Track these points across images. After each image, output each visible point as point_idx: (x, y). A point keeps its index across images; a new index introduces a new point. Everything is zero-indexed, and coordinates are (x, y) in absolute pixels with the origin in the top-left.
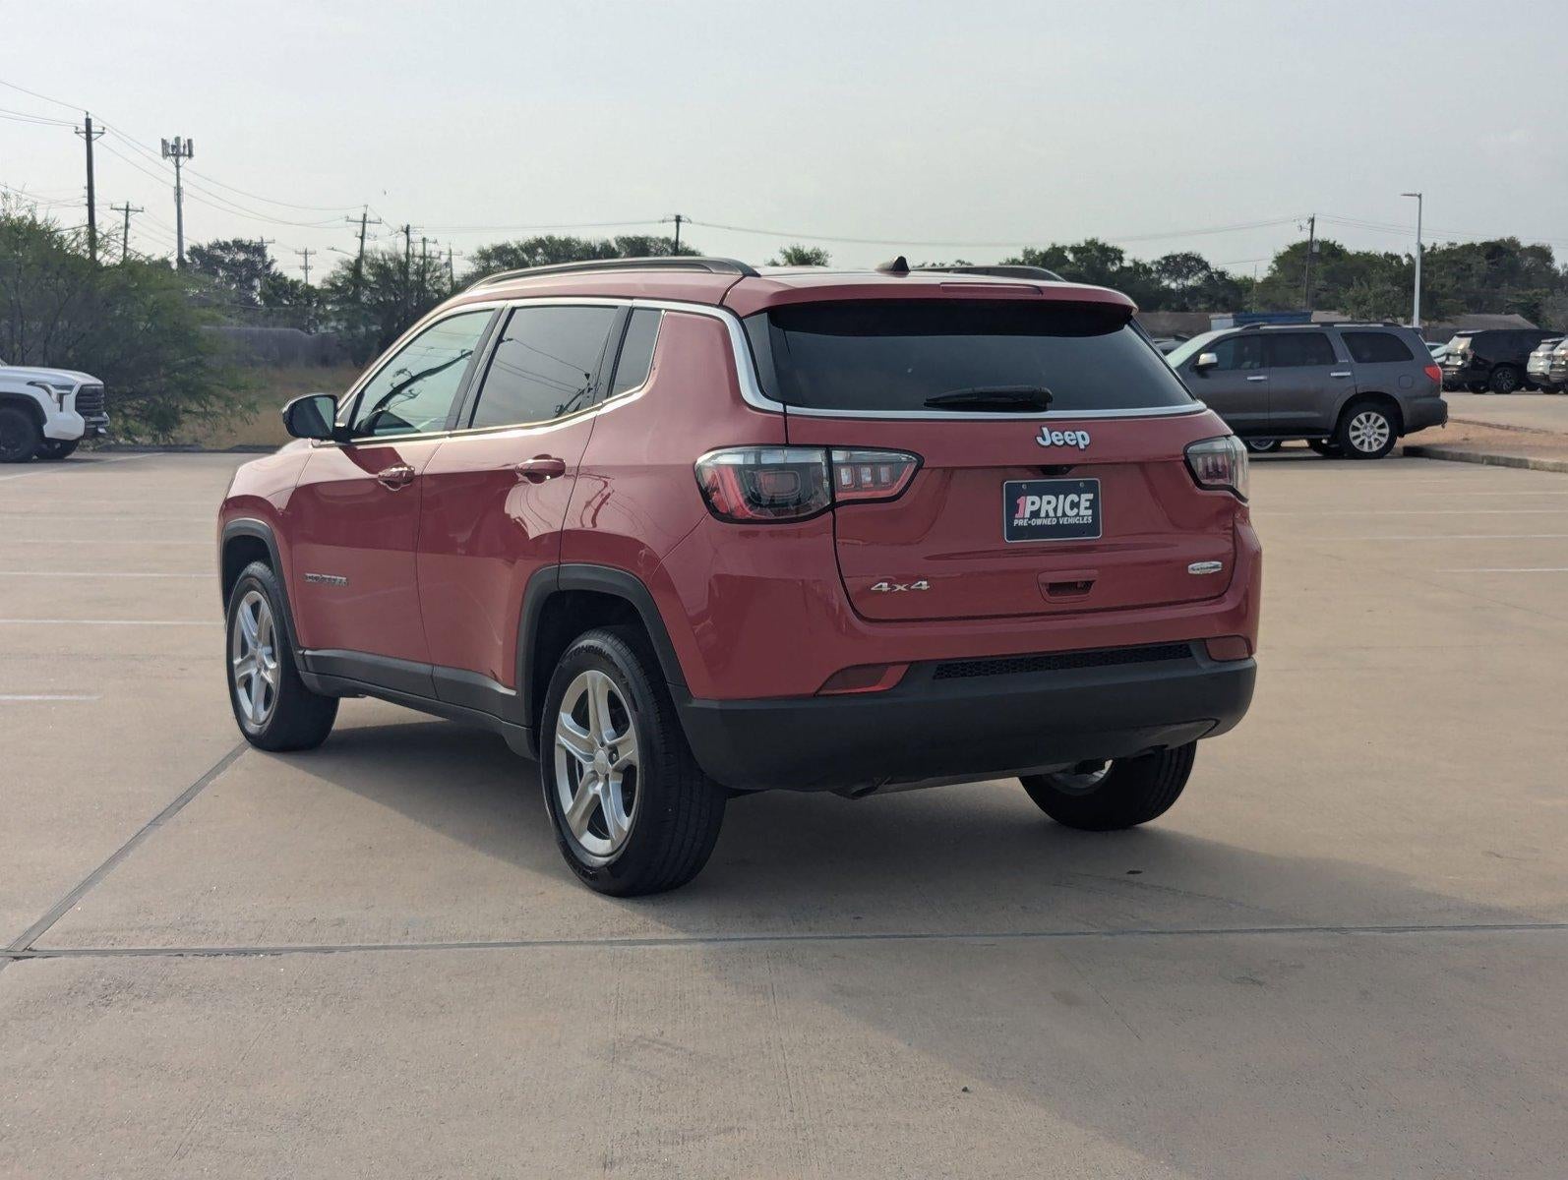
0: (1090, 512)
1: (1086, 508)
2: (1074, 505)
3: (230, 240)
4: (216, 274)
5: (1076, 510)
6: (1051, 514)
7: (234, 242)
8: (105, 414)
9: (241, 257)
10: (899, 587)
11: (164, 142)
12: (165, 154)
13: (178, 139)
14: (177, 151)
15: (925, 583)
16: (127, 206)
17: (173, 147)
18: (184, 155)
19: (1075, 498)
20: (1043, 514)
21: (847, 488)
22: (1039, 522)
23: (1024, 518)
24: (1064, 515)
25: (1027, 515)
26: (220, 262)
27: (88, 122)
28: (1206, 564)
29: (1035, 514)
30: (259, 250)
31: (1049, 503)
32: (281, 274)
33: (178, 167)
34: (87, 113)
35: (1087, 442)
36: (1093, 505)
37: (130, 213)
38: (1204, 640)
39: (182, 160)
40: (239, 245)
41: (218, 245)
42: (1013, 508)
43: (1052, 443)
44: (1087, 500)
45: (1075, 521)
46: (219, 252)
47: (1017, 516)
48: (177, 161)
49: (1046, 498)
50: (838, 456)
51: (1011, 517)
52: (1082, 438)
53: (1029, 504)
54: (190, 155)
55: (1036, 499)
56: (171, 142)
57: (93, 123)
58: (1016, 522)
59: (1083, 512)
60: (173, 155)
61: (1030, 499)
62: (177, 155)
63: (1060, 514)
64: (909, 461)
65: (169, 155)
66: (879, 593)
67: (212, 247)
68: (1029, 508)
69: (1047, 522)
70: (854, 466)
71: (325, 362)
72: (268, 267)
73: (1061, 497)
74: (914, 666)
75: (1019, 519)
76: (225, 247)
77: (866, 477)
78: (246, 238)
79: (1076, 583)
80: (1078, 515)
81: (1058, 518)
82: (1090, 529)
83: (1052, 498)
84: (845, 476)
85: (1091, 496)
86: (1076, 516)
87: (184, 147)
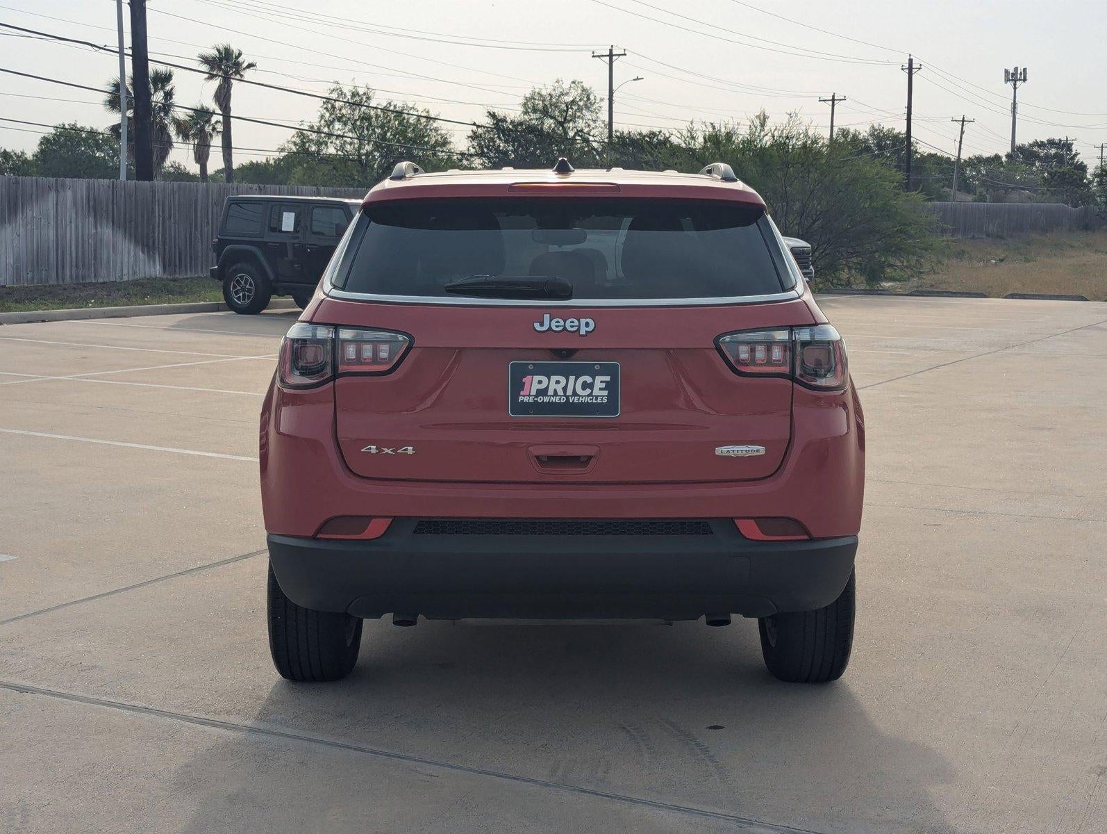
0: (606, 393)
1: (601, 389)
2: (585, 386)
3: (1045, 140)
4: (1033, 164)
5: (588, 391)
6: (560, 392)
7: (1048, 140)
8: (811, 267)
9: (1053, 151)
10: (386, 450)
11: (1006, 71)
12: (1007, 80)
13: (1016, 69)
14: (1015, 77)
15: (411, 448)
16: (964, 118)
17: (1013, 75)
18: (1020, 80)
19: (589, 379)
20: (551, 392)
21: (350, 362)
22: (546, 399)
23: (529, 396)
24: (575, 394)
25: (533, 392)
26: (1036, 156)
27: (911, 61)
28: (744, 448)
29: (543, 392)
30: (1067, 146)
31: (558, 382)
32: (1082, 163)
33: (1015, 88)
34: (910, 55)
35: (590, 329)
36: (609, 386)
37: (965, 123)
38: (732, 519)
39: (1018, 83)
40: (1052, 143)
41: (1036, 144)
42: (518, 386)
43: (550, 328)
44: (601, 382)
45: (588, 400)
46: (1035, 149)
47: (522, 393)
48: (1015, 84)
49: (554, 378)
50: (345, 334)
51: (516, 395)
52: (586, 326)
53: (535, 383)
54: (1025, 80)
55: (544, 379)
56: (1012, 71)
57: (914, 62)
58: (521, 399)
59: (596, 392)
60: (1012, 80)
61: (536, 378)
62: (1015, 81)
63: (569, 392)
64: (404, 341)
65: (1010, 80)
66: (369, 454)
67: (1031, 146)
68: (536, 387)
69: (553, 399)
70: (358, 342)
71: (1086, 228)
72: (1073, 158)
73: (572, 378)
74: (397, 521)
75: (524, 396)
76: (1041, 145)
77: (368, 351)
78: (1056, 138)
79: (579, 457)
80: (591, 394)
81: (567, 397)
82: (609, 407)
83: (562, 379)
84: (351, 351)
85: (608, 378)
86: (588, 396)
87: (1021, 74)
